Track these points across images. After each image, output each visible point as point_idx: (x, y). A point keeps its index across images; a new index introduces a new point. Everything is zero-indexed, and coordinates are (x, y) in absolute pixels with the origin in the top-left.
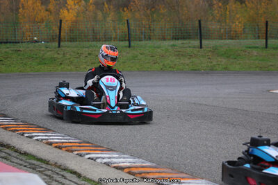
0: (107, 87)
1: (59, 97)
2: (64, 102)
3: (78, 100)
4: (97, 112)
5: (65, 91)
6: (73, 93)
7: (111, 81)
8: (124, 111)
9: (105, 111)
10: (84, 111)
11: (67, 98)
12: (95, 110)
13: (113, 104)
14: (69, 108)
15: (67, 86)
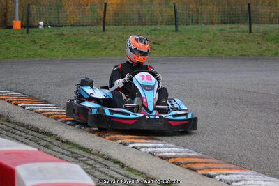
0: (143, 87)
1: (81, 98)
2: (87, 104)
3: (105, 102)
4: (131, 116)
5: (88, 90)
6: (99, 94)
7: (147, 79)
8: (164, 116)
9: (141, 115)
10: (115, 115)
11: (91, 99)
12: (129, 114)
13: (151, 107)
14: (94, 112)
15: (91, 85)
